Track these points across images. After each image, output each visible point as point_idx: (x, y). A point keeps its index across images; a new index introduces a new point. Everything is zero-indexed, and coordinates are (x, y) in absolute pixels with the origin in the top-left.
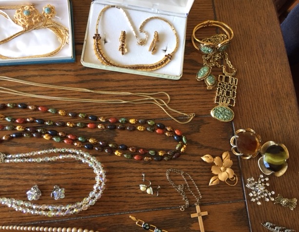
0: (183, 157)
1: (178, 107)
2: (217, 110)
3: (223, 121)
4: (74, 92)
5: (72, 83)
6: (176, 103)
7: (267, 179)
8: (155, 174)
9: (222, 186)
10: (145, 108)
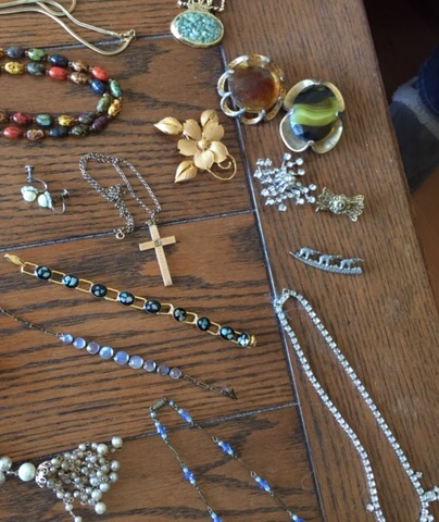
0: (113, 127)
1: (94, 19)
2: (184, 19)
3: (200, 43)
7: (300, 162)
8: (53, 168)
9: (205, 183)
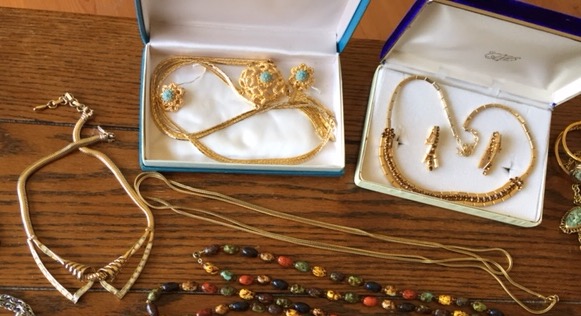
4: (337, 233)
5: (334, 216)
6: (522, 273)
10: (466, 276)
